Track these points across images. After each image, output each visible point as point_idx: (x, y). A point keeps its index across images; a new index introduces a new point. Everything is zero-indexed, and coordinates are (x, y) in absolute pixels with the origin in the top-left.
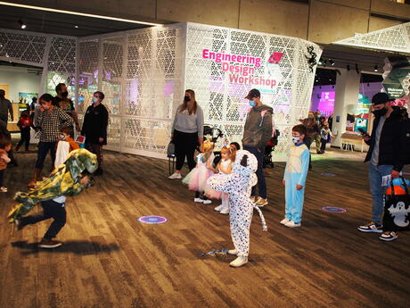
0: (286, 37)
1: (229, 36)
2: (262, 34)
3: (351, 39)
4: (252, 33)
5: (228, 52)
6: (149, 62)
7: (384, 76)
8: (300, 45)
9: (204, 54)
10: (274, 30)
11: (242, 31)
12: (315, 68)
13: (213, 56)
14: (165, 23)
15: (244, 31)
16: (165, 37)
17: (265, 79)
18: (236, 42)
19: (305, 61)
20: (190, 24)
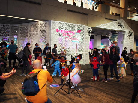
0: (82, 25)
1: (65, 25)
2: (74, 24)
3: (100, 26)
4: (72, 24)
5: (64, 30)
6: (38, 33)
7: (110, 37)
8: (86, 28)
9: (57, 30)
10: (78, 23)
11: (68, 23)
12: (90, 35)
13: (59, 31)
14: (43, 20)
15: (69, 23)
16: (44, 25)
17: (76, 38)
18: (67, 27)
19: (88, 33)
20: (52, 21)
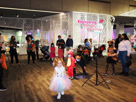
0: (104, 14)
1: (86, 15)
2: (96, 14)
3: (124, 14)
4: (93, 14)
5: (86, 20)
6: (60, 25)
7: (134, 25)
8: (108, 17)
9: (79, 21)
10: (100, 12)
12: (113, 24)
13: (81, 22)
14: (65, 12)
15: (91, 13)
16: (65, 17)
17: (98, 28)
18: (88, 17)
19: (110, 22)
20: (73, 12)
